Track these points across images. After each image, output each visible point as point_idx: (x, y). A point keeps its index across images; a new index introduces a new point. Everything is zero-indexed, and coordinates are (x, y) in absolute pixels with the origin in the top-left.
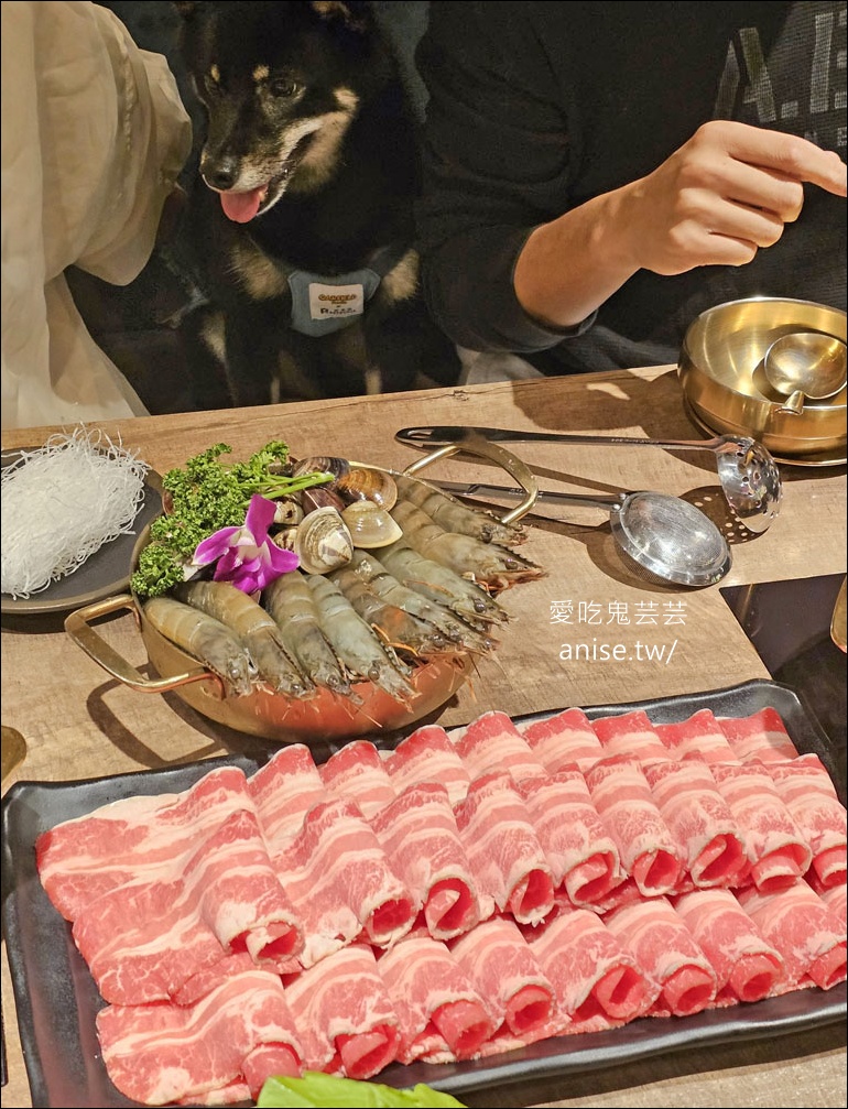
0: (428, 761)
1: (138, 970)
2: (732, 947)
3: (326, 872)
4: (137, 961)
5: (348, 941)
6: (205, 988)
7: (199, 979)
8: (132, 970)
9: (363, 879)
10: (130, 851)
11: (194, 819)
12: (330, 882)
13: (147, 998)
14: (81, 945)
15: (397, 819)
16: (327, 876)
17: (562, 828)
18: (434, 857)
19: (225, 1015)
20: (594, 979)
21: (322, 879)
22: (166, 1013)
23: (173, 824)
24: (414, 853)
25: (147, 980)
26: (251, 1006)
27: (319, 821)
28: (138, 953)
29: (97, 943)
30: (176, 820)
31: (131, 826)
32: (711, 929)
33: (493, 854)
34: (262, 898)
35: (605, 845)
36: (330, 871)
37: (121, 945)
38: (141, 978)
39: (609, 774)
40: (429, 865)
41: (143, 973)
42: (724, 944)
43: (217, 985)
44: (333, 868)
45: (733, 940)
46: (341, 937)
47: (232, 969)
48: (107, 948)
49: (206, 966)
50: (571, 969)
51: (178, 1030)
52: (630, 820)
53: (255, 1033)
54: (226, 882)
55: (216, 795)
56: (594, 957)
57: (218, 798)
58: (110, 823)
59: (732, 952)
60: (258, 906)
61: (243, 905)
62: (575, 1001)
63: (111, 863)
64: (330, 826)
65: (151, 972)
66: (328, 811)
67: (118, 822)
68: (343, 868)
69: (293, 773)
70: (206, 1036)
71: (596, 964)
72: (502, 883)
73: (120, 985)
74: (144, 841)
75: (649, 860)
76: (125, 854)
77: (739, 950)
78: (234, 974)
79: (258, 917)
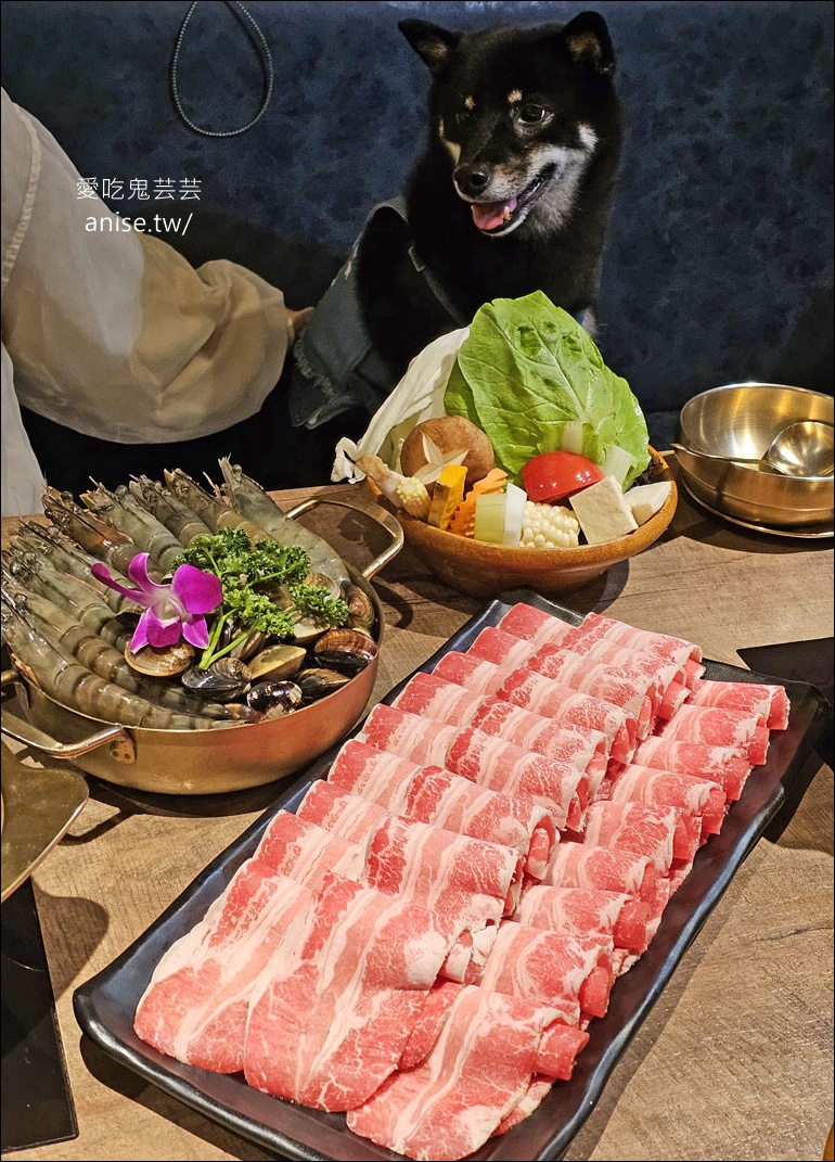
0: (378, 768)
1: (350, 1064)
2: (712, 764)
3: (434, 879)
4: (338, 1057)
5: (498, 920)
6: (436, 1032)
7: (421, 1032)
8: (342, 1068)
9: (481, 859)
10: (220, 985)
11: (252, 925)
12: (445, 884)
13: (381, 1078)
14: (269, 1090)
15: (437, 808)
16: (437, 882)
17: (552, 743)
18: (512, 812)
19: (478, 1037)
20: (671, 836)
21: (432, 888)
22: (405, 1081)
23: (231, 942)
24: (488, 821)
25: (364, 1066)
26: (499, 1012)
27: (391, 844)
28: (330, 1053)
29: (286, 1075)
30: (231, 937)
31: (197, 967)
32: (680, 763)
33: (529, 790)
34: (432, 921)
35: (597, 736)
36: (439, 876)
37: (308, 1059)
38: (360, 1067)
39: (530, 691)
40: (515, 820)
41: (356, 1064)
42: (703, 766)
43: (444, 1023)
44: (440, 872)
45: (708, 759)
46: (490, 922)
47: (446, 1001)
48: (300, 1071)
49: (416, 1015)
50: (643, 842)
51: (427, 1088)
52: (587, 711)
53: (532, 1026)
54: (385, 930)
55: (264, 887)
56: (655, 821)
57: (268, 890)
58: (175, 976)
59: (715, 767)
60: (436, 929)
61: (424, 936)
62: (666, 862)
63: (217, 1003)
64: (406, 841)
65: (361, 1057)
66: (391, 833)
67: (181, 971)
68: (453, 864)
69: (303, 835)
70: (464, 1072)
71: (662, 824)
72: (556, 807)
73: (345, 1089)
74: (223, 970)
75: (625, 732)
76: (218, 991)
77: (720, 762)
78: (452, 1002)
79: (446, 938)
